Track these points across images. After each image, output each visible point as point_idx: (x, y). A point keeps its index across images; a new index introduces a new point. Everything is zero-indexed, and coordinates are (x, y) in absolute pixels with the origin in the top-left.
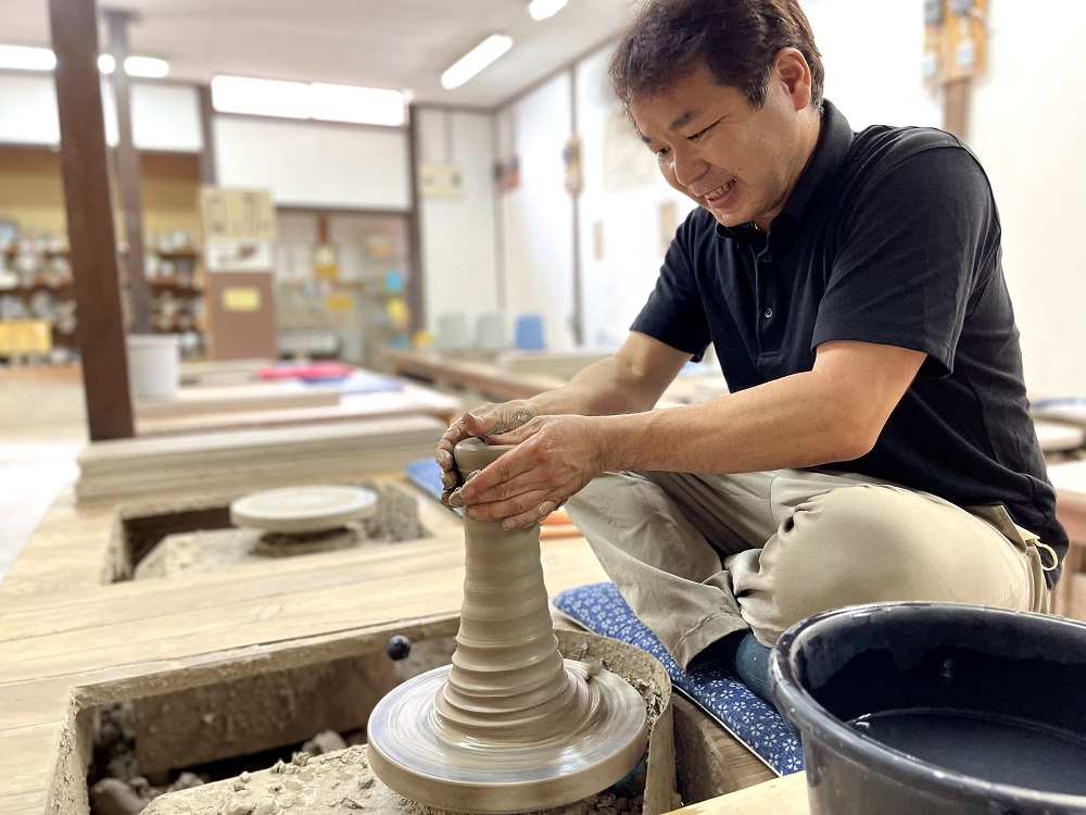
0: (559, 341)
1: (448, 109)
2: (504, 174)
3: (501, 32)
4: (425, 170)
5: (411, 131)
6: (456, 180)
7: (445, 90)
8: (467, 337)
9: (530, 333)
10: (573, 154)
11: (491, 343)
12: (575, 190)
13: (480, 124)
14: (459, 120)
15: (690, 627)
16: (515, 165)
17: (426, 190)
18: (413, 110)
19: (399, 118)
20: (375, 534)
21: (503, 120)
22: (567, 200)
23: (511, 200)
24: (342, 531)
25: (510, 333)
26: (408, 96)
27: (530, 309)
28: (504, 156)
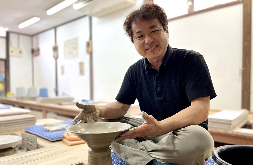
0: (52, 95)
1: (19, 34)
2: (35, 52)
3: (38, 17)
4: (11, 49)
5: (7, 38)
6: (20, 52)
7: (19, 28)
8: (25, 94)
9: (44, 92)
10: (55, 49)
11: (32, 95)
12: (56, 58)
13: (28, 39)
14: (21, 37)
15: (140, 161)
16: (38, 50)
17: (11, 54)
18: (8, 33)
19: (4, 34)
20: (20, 149)
21: (34, 38)
22: (54, 60)
23: (36, 59)
24: (11, 148)
25: (38, 93)
26: (7, 29)
27: (44, 86)
28: (35, 47)
